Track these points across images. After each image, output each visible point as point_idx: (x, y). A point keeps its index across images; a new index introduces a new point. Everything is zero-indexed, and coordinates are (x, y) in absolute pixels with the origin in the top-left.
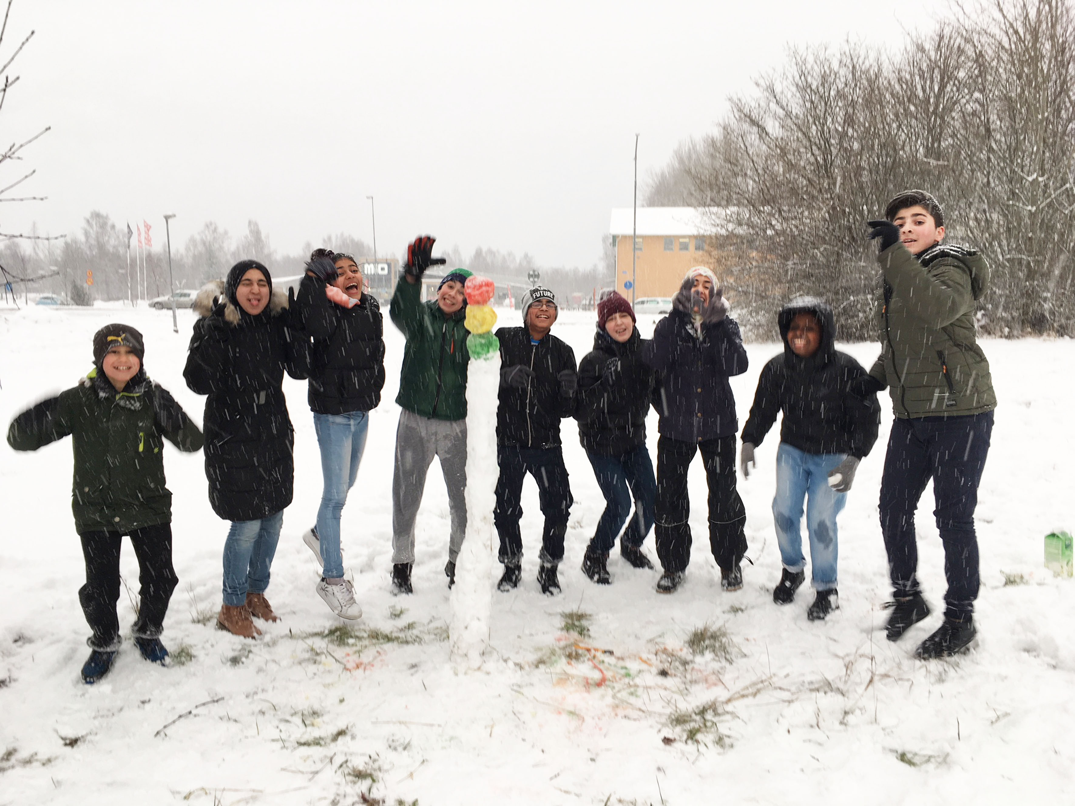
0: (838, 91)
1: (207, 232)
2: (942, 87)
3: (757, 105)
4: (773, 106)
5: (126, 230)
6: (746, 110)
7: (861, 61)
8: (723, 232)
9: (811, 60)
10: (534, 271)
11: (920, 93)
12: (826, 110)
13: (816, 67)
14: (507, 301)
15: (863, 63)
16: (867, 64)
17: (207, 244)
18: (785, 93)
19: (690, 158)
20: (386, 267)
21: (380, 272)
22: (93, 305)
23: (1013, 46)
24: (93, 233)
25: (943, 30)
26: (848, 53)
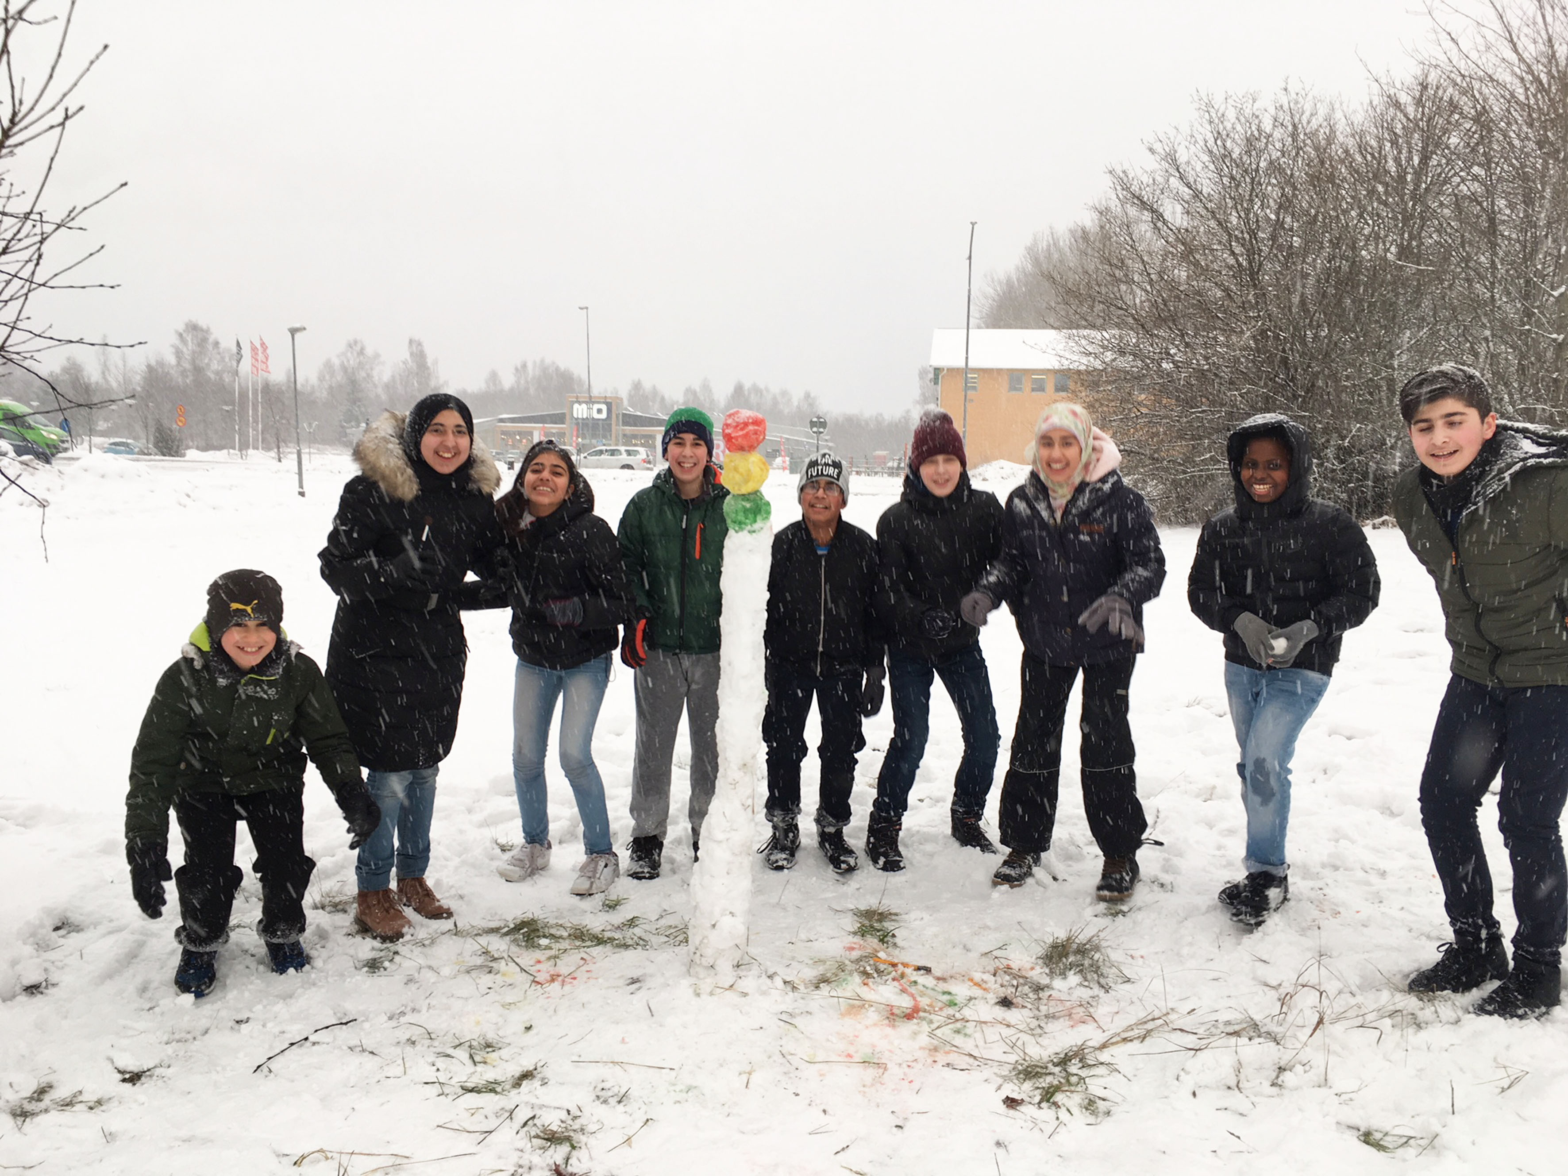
0: (1271, 162)
1: (349, 354)
2: (1425, 159)
3: (1151, 181)
4: (1174, 182)
5: (234, 349)
6: (1135, 188)
7: (1304, 122)
8: (1098, 365)
9: (1231, 115)
10: (819, 417)
11: (1391, 166)
12: (1253, 189)
13: (1238, 127)
14: (779, 461)
15: (1309, 122)
16: (1314, 124)
17: (350, 370)
18: (1193, 162)
19: (1049, 257)
20: (604, 407)
21: (596, 416)
22: (184, 455)
23: (1532, 101)
24: (187, 352)
25: (1426, 77)
26: (1286, 107)
